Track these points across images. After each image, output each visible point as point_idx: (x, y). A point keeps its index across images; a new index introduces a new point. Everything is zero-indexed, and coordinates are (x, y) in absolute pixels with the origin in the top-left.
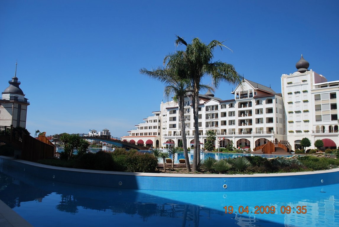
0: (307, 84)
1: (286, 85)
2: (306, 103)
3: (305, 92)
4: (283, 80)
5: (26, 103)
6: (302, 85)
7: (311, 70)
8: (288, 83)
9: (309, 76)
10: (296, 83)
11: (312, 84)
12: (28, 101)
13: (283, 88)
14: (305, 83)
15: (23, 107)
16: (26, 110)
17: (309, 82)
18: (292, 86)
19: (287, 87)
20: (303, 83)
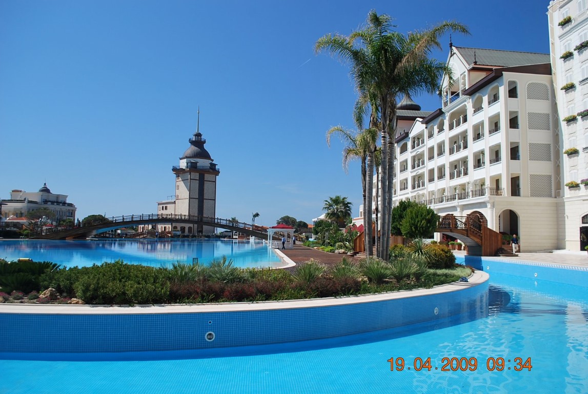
1: (558, 31)
4: (552, 20)
5: (214, 170)
8: (562, 25)
10: (579, 16)
12: (217, 167)
13: (553, 44)
15: (207, 177)
16: (215, 182)
18: (571, 30)
19: (560, 38)
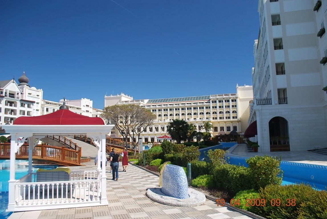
0: (39, 98)
1: (27, 95)
2: (37, 112)
3: (38, 103)
4: (26, 90)
6: (36, 98)
7: (41, 89)
8: (29, 94)
9: (40, 93)
10: (34, 95)
11: (41, 99)
13: (25, 96)
14: (38, 97)
17: (40, 97)
18: (31, 97)
19: (28, 96)
20: (37, 97)
